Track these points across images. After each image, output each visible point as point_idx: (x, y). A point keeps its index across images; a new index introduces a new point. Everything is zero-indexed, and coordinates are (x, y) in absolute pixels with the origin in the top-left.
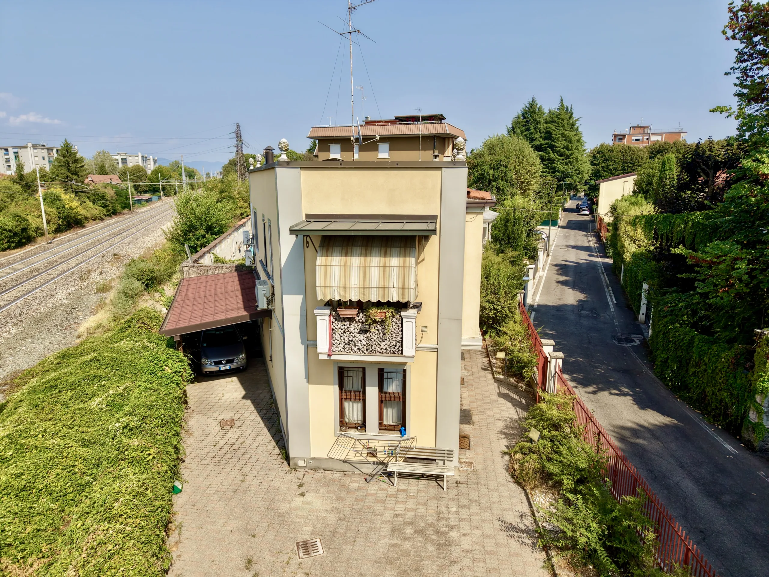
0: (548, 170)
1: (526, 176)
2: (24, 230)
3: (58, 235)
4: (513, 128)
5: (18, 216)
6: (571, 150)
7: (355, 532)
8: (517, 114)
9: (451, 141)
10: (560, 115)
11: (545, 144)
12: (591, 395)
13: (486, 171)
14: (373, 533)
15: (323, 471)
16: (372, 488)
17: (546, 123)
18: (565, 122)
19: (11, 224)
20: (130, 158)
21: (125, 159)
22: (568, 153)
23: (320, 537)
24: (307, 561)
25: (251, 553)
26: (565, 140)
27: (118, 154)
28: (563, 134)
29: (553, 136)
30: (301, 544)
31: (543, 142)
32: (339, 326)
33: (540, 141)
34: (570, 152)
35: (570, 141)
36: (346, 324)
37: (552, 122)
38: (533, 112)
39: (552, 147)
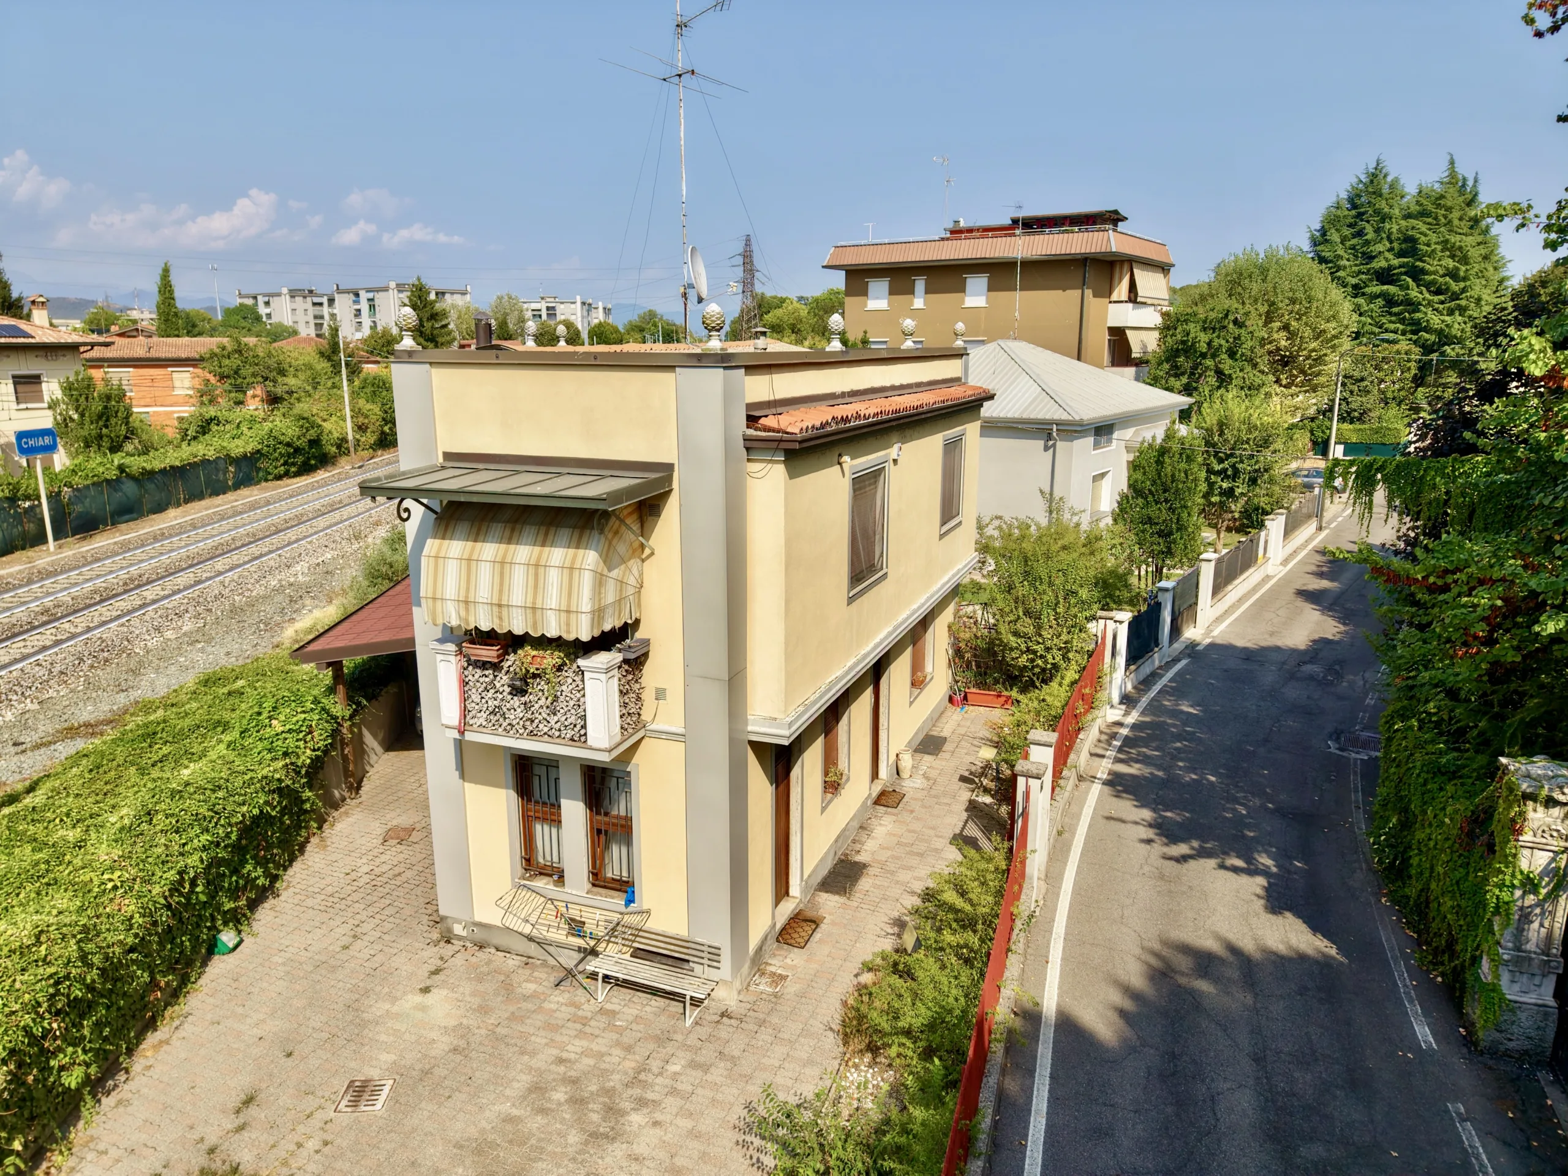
0: (1401, 327)
1: (1314, 345)
2: (315, 443)
3: (380, 452)
4: (1323, 232)
5: (304, 419)
6: (1465, 279)
7: (463, 1079)
8: (1334, 199)
9: (1126, 267)
10: (1442, 197)
11: (1400, 267)
12: (1173, 863)
13: (1192, 335)
14: (492, 1088)
15: (493, 950)
16: (556, 999)
17: (1408, 216)
18: (1455, 215)
19: (290, 432)
20: (562, 306)
21: (553, 308)
22: (1455, 287)
23: (397, 1077)
24: (346, 1116)
25: (263, 1085)
26: (1452, 257)
27: (542, 298)
28: (1446, 241)
29: (1422, 247)
30: (357, 1084)
31: (1396, 262)
32: (477, 676)
33: (1387, 260)
34: (1462, 285)
35: (1465, 260)
36: (487, 672)
37: (1423, 214)
38: (1374, 193)
39: (1416, 274)
